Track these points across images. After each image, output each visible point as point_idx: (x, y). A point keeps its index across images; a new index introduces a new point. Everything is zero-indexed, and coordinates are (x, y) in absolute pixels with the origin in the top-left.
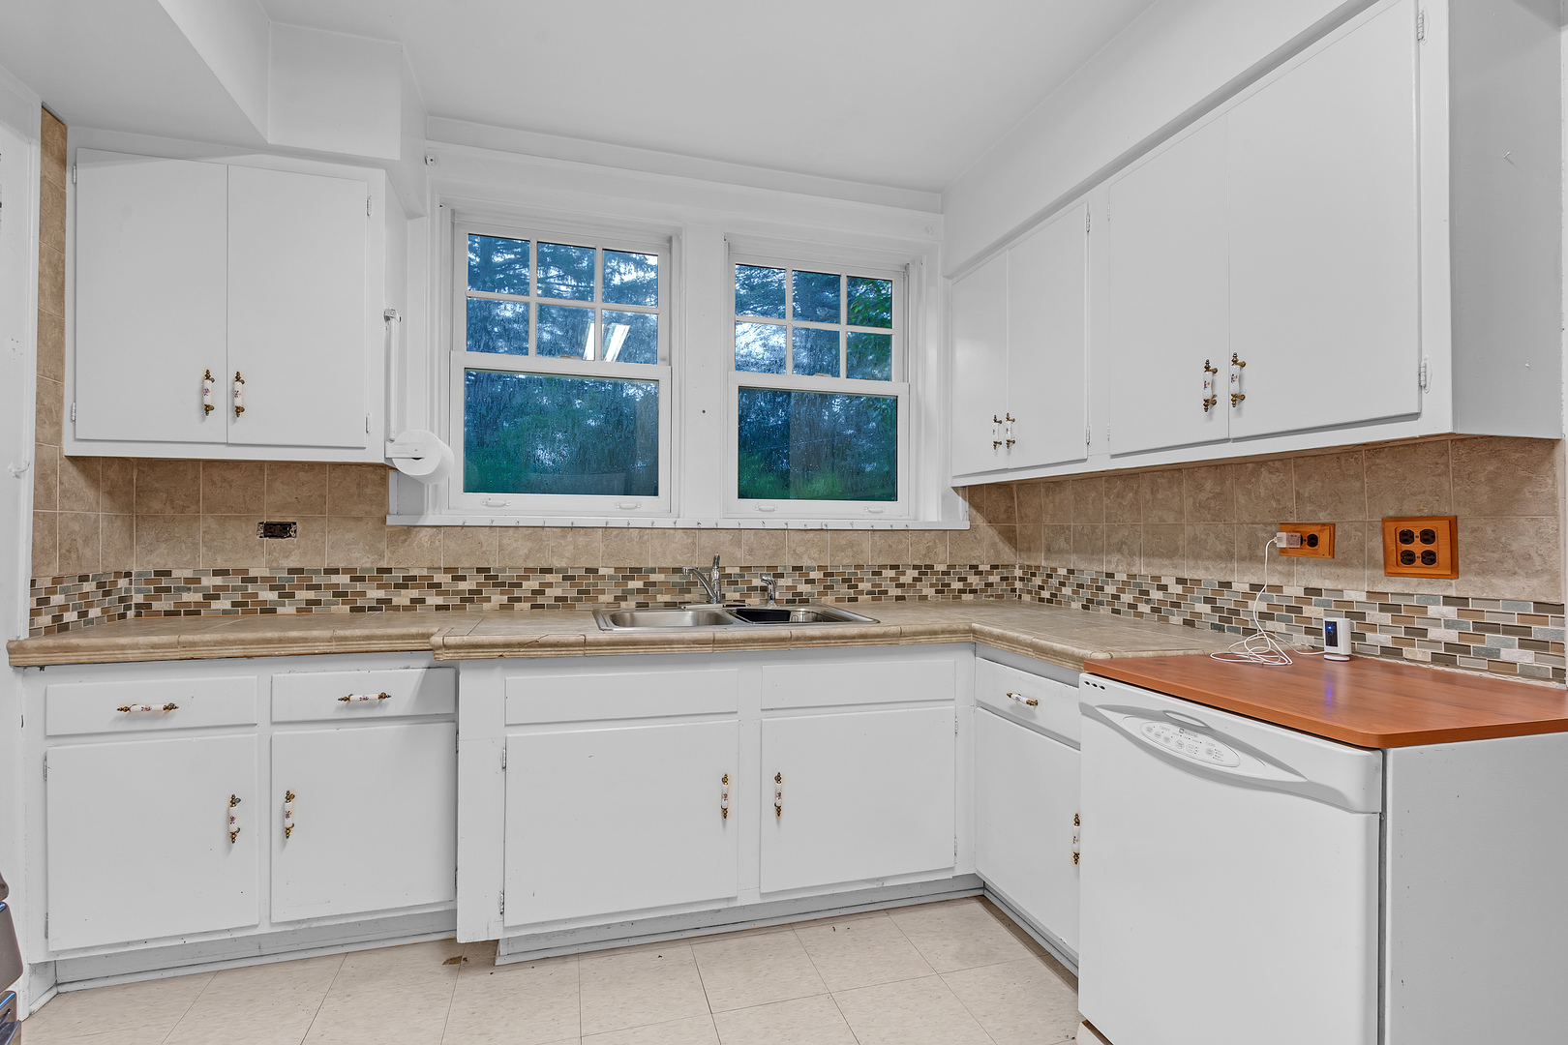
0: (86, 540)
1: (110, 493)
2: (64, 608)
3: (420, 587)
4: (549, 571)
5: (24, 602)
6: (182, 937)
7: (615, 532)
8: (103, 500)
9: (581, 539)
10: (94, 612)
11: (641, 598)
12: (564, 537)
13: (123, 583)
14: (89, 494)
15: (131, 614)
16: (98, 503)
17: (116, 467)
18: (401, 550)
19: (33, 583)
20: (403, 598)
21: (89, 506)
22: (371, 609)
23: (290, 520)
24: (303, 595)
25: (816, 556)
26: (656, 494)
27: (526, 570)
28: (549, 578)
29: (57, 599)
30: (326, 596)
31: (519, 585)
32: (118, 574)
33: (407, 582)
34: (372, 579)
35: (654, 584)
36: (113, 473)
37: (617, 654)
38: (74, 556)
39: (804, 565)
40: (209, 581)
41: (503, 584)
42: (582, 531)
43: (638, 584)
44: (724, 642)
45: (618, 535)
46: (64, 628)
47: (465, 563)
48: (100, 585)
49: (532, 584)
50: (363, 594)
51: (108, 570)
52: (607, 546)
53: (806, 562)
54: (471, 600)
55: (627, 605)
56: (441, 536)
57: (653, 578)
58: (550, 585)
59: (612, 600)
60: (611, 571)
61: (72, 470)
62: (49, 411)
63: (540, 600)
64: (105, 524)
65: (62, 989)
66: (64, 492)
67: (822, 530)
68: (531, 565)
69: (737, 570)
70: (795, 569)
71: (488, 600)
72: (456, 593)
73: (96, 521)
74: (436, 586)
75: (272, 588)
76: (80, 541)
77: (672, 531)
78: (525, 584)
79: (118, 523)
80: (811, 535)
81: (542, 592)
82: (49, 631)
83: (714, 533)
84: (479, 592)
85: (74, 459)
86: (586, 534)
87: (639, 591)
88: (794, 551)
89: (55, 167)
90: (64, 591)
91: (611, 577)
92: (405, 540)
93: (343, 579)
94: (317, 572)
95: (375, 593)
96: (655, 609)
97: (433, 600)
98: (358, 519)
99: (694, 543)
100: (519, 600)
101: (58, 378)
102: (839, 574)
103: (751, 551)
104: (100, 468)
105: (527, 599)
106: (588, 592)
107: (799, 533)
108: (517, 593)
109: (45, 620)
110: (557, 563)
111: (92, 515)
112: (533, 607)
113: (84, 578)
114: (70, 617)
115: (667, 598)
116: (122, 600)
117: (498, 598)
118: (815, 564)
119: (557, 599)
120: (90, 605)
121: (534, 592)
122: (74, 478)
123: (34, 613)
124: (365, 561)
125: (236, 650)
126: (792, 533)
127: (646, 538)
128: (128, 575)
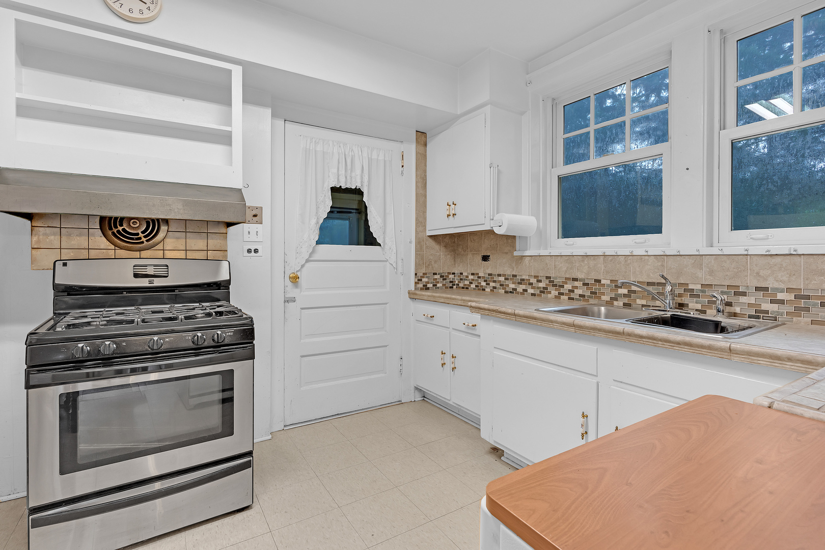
0: (435, 262)
1: (445, 246)
2: (428, 283)
3: (525, 284)
4: (575, 280)
5: (413, 280)
6: (437, 395)
7: (611, 258)
8: (443, 249)
9: (592, 262)
10: (439, 285)
11: (626, 300)
12: (583, 261)
13: (451, 276)
14: (437, 247)
15: (455, 287)
16: (440, 250)
17: (448, 238)
18: (519, 267)
19: (416, 274)
20: (520, 289)
21: (437, 250)
22: (511, 292)
23: (488, 254)
24: (492, 284)
25: (785, 278)
26: (661, 232)
27: (566, 278)
28: (576, 284)
29: (425, 280)
30: (498, 285)
31: (563, 287)
32: (449, 273)
33: (522, 282)
34: (511, 279)
35: (634, 292)
36: (447, 240)
37: (528, 323)
38: (431, 267)
39: (770, 286)
40: (471, 277)
41: (556, 285)
42: (592, 258)
43: (623, 291)
44: (580, 327)
45: (612, 260)
46: (428, 289)
47: (542, 274)
48: (441, 276)
49: (568, 287)
50: (508, 285)
51: (445, 272)
52: (605, 267)
53: (771, 284)
54: (543, 292)
55: (618, 303)
56: (532, 261)
57: (634, 288)
58: (576, 287)
59: (609, 299)
60: (608, 282)
61: (430, 240)
62: (421, 221)
63: (572, 295)
64: (443, 256)
65: (425, 399)
66: (427, 247)
67: (791, 255)
68: (568, 276)
69: (699, 287)
70: (757, 289)
71: (550, 293)
72: (538, 288)
73: (440, 255)
74: (531, 284)
75: (485, 281)
76: (433, 262)
77: (647, 257)
78: (566, 286)
79: (449, 256)
80: (779, 259)
81: (573, 291)
82: (421, 289)
83: (678, 258)
84: (546, 288)
85: (431, 236)
86: (594, 259)
87: (625, 295)
88: (758, 273)
89: (422, 148)
90: (427, 277)
91: (608, 286)
92: (521, 262)
93: (502, 279)
94: (495, 275)
95: (512, 286)
96: (636, 309)
97: (531, 291)
98: (507, 253)
99: (663, 266)
100: (562, 294)
101: (425, 212)
102: (818, 297)
103: (711, 272)
104: (441, 239)
105: (566, 294)
106: (595, 293)
107: (763, 258)
108: (562, 290)
109: (421, 285)
110: (580, 276)
111: (438, 254)
112: (569, 299)
113: (435, 274)
114: (430, 285)
115: (644, 302)
116: (451, 282)
117: (554, 293)
118: (782, 286)
119: (580, 296)
120: (438, 282)
121: (570, 291)
122: (431, 243)
123: (416, 283)
124: (509, 272)
125: (442, 300)
126: (756, 258)
127: (629, 261)
128: (454, 274)
